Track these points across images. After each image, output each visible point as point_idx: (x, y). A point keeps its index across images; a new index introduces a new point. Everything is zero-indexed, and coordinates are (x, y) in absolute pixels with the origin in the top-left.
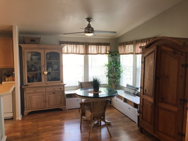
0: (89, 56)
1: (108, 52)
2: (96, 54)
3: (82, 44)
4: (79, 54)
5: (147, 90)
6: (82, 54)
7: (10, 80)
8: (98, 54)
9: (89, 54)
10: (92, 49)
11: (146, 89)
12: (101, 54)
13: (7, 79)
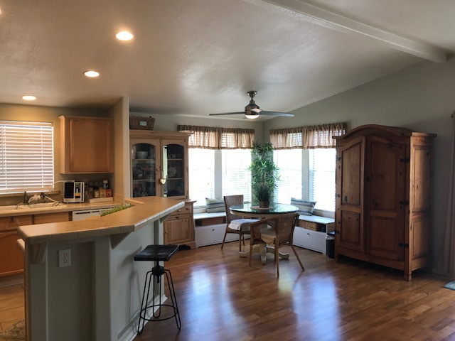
0: (223, 150)
1: (252, 146)
2: (234, 148)
3: (214, 130)
4: (209, 147)
5: (349, 199)
6: (213, 148)
7: (103, 196)
8: (238, 148)
9: (224, 148)
10: (228, 139)
11: (346, 197)
12: (242, 148)
13: (97, 194)
